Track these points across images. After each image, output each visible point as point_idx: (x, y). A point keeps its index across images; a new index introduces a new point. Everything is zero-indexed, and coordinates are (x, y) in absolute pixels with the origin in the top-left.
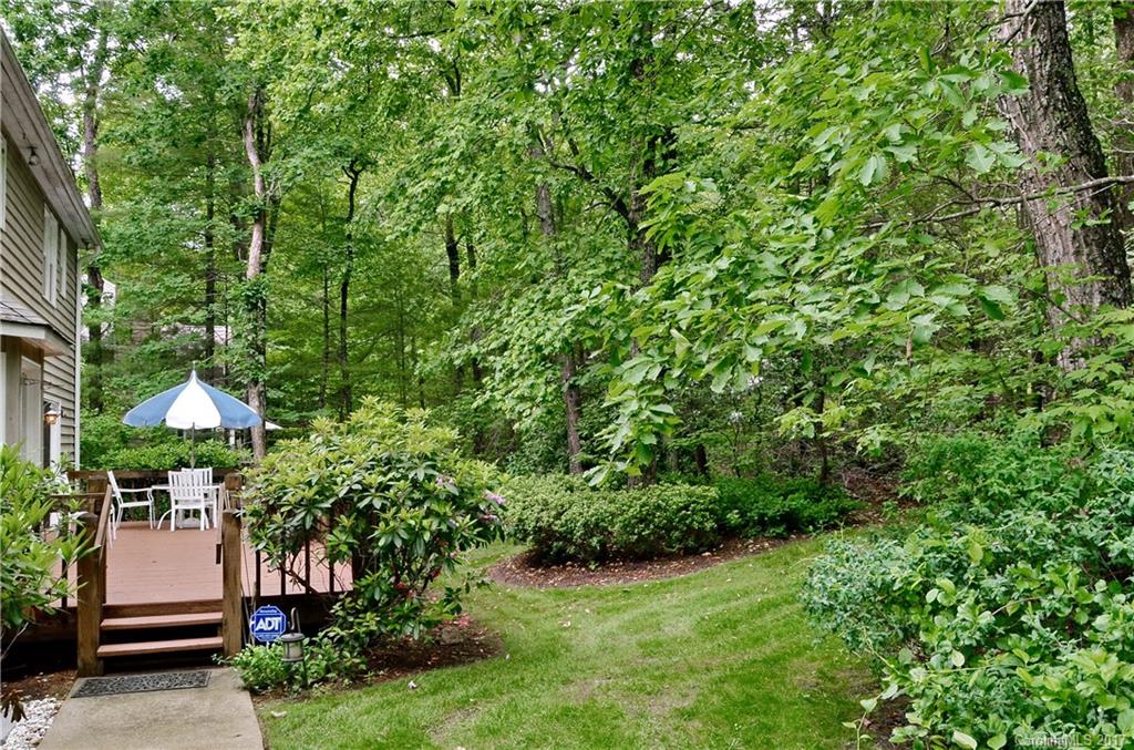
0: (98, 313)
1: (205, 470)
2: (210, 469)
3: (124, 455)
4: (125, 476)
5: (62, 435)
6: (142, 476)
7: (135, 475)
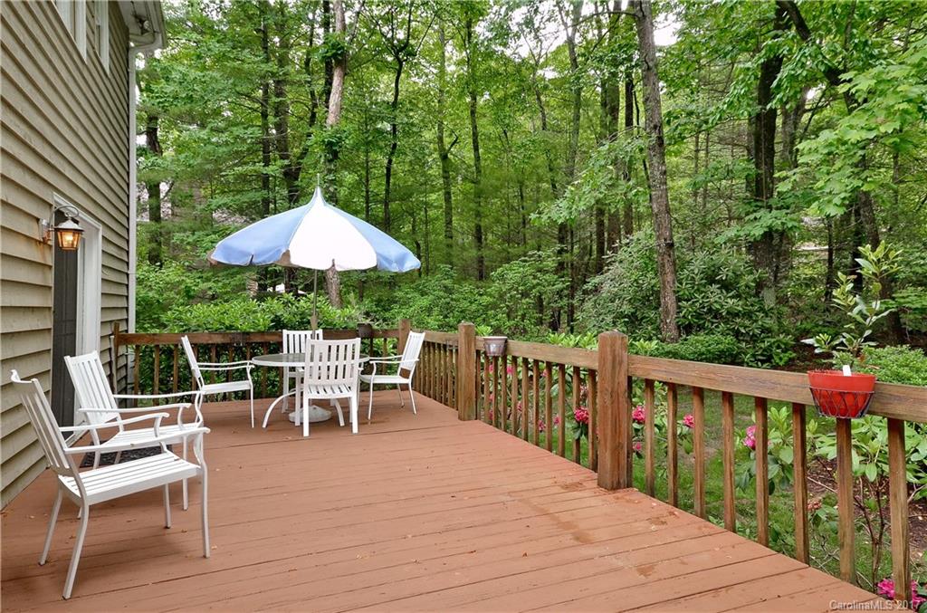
0: (160, 161)
1: (349, 342)
2: (358, 340)
3: (201, 312)
4: (204, 340)
5: (104, 280)
6: (226, 340)
7: (218, 340)
